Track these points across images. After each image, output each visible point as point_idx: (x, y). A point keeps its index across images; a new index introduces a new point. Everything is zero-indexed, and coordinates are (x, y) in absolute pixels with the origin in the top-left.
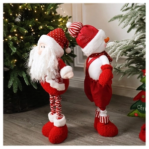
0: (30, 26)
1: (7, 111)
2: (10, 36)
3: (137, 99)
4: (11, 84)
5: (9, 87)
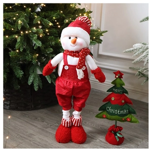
0: (54, 18)
4: (31, 81)
5: (29, 84)
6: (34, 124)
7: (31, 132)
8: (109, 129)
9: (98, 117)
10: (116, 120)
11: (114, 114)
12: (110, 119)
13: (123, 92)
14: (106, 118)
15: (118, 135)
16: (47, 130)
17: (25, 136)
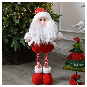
0: (28, 7)
1: (8, 63)
2: (15, 12)
3: (70, 58)
4: (13, 45)
5: (12, 47)
6: (16, 73)
7: (14, 77)
8: (71, 77)
9: (64, 69)
10: (76, 71)
11: (75, 67)
12: (72, 70)
13: (80, 52)
14: (69, 69)
15: (78, 81)
16: (24, 76)
17: (9, 80)
